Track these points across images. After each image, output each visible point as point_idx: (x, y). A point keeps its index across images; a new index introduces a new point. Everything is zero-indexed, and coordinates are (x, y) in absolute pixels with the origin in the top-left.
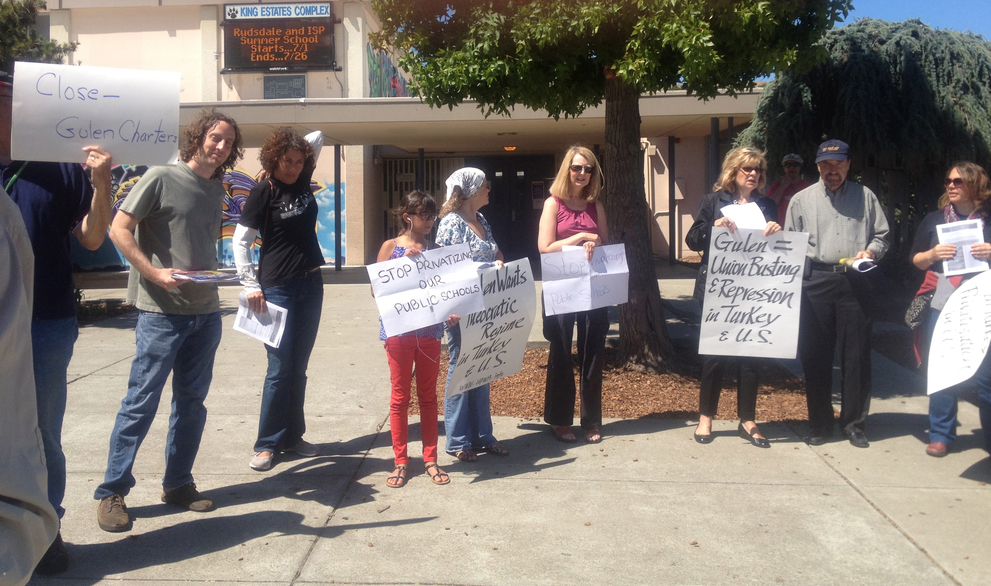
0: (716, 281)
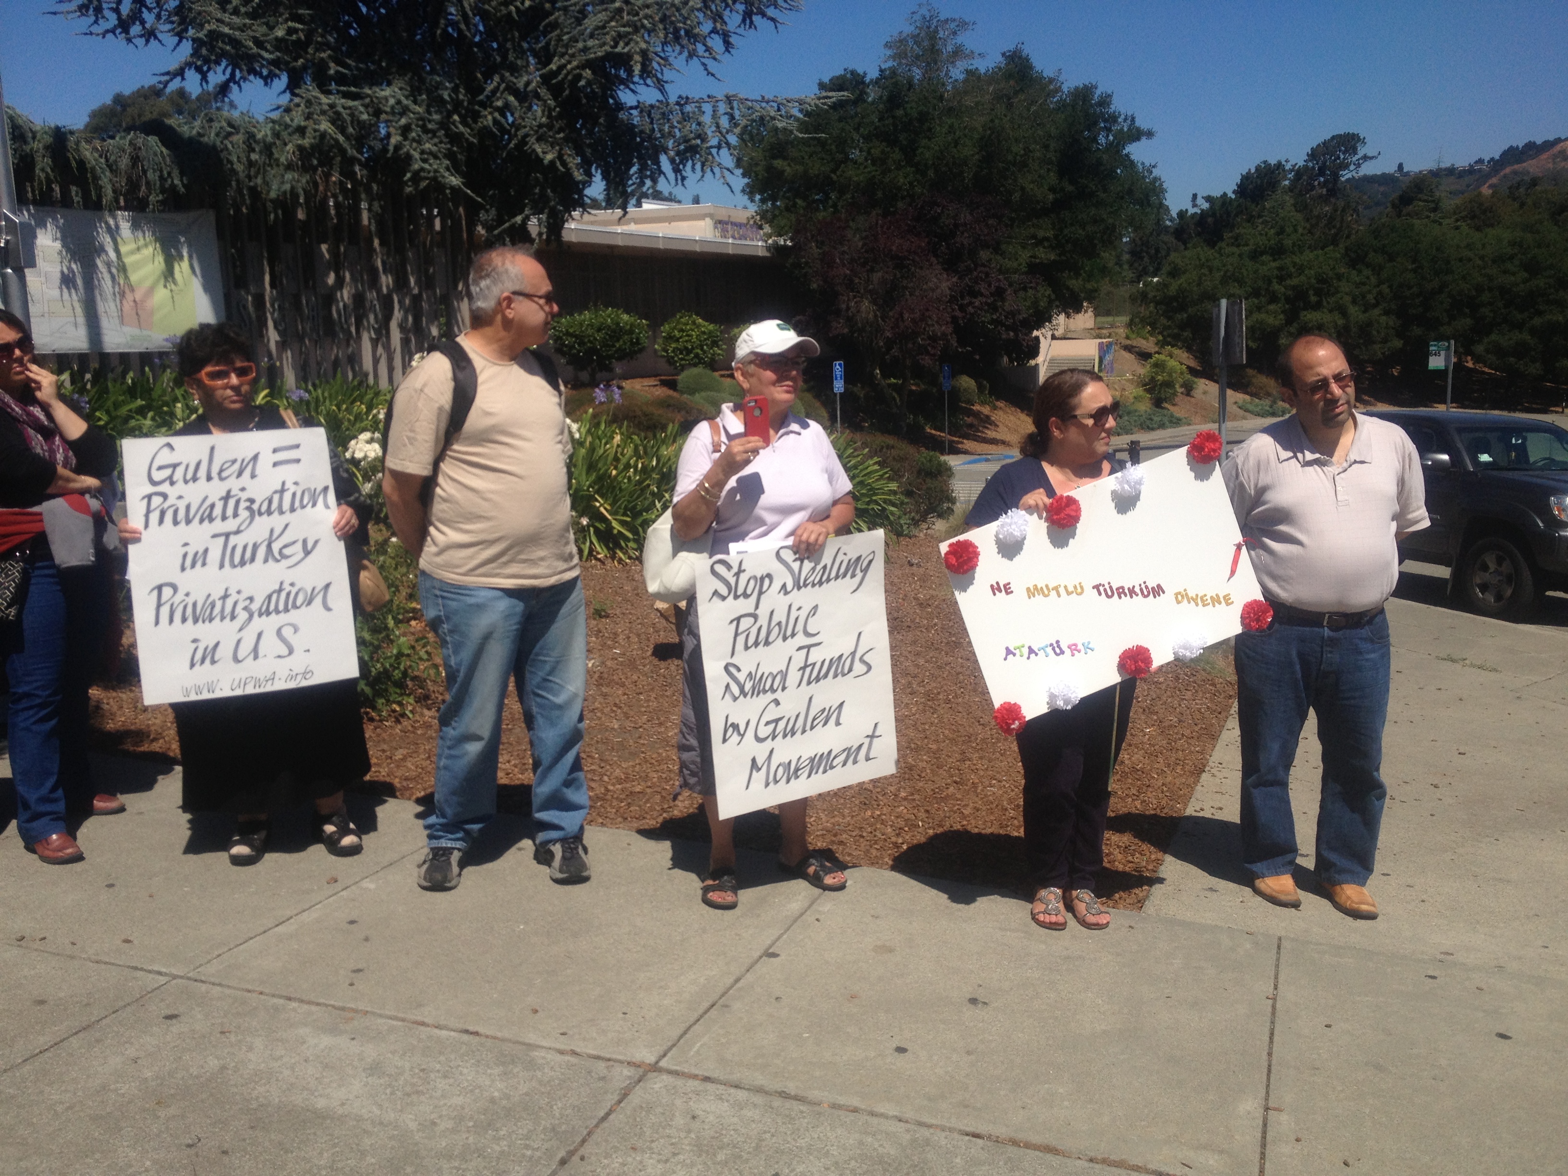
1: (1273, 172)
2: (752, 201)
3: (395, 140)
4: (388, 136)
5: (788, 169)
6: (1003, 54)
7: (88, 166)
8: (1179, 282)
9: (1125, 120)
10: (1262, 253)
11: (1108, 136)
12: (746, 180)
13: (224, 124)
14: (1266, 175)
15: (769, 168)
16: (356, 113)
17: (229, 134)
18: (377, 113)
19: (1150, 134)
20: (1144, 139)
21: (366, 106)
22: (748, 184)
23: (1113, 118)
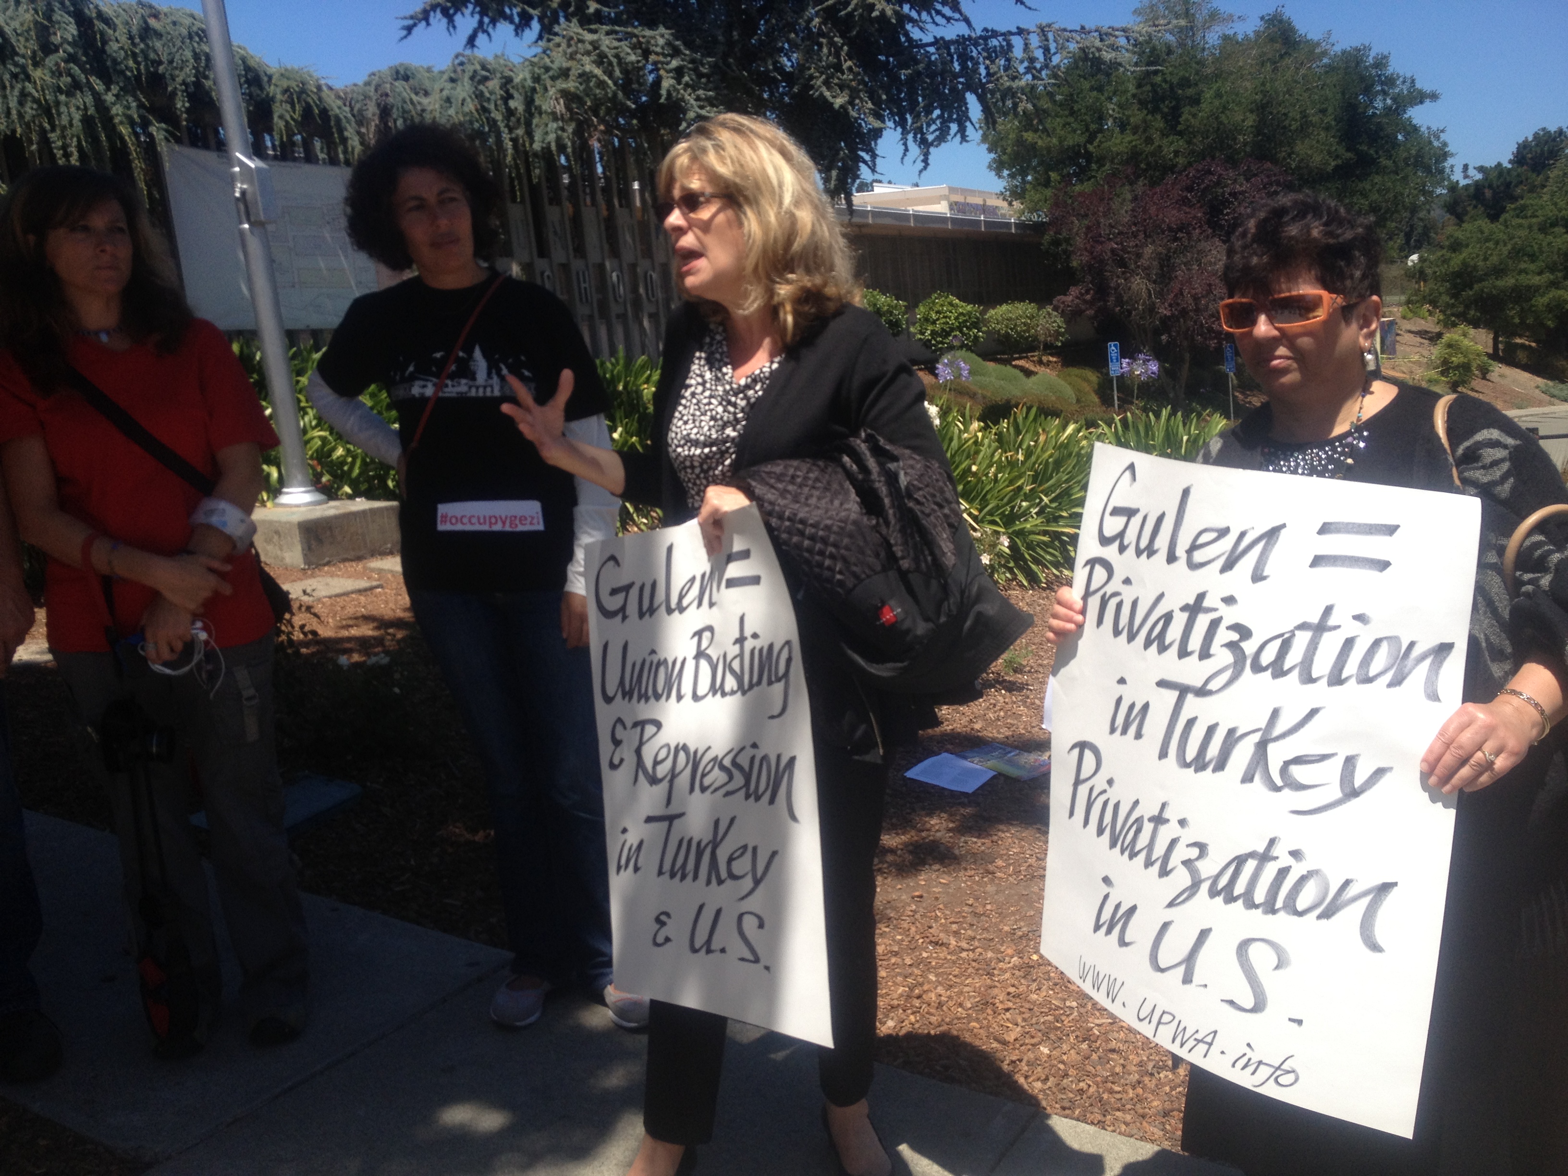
0: (619, 728)
1: (1554, 140)
2: (1000, 177)
3: (667, 83)
4: (658, 82)
5: (1040, 143)
6: (1262, 18)
7: (331, 113)
8: (1462, 257)
9: (1404, 82)
10: (1553, 225)
11: (1385, 100)
12: (993, 156)
13: (478, 67)
14: (1546, 142)
15: (1020, 142)
16: (622, 55)
17: (486, 79)
18: (646, 53)
19: (1434, 97)
20: (1427, 102)
21: (633, 47)
22: (994, 160)
23: (1390, 81)
